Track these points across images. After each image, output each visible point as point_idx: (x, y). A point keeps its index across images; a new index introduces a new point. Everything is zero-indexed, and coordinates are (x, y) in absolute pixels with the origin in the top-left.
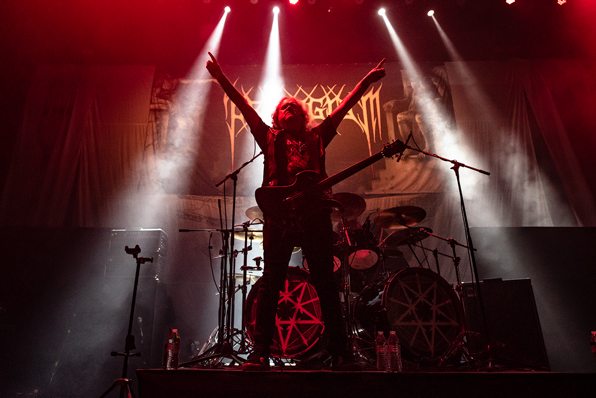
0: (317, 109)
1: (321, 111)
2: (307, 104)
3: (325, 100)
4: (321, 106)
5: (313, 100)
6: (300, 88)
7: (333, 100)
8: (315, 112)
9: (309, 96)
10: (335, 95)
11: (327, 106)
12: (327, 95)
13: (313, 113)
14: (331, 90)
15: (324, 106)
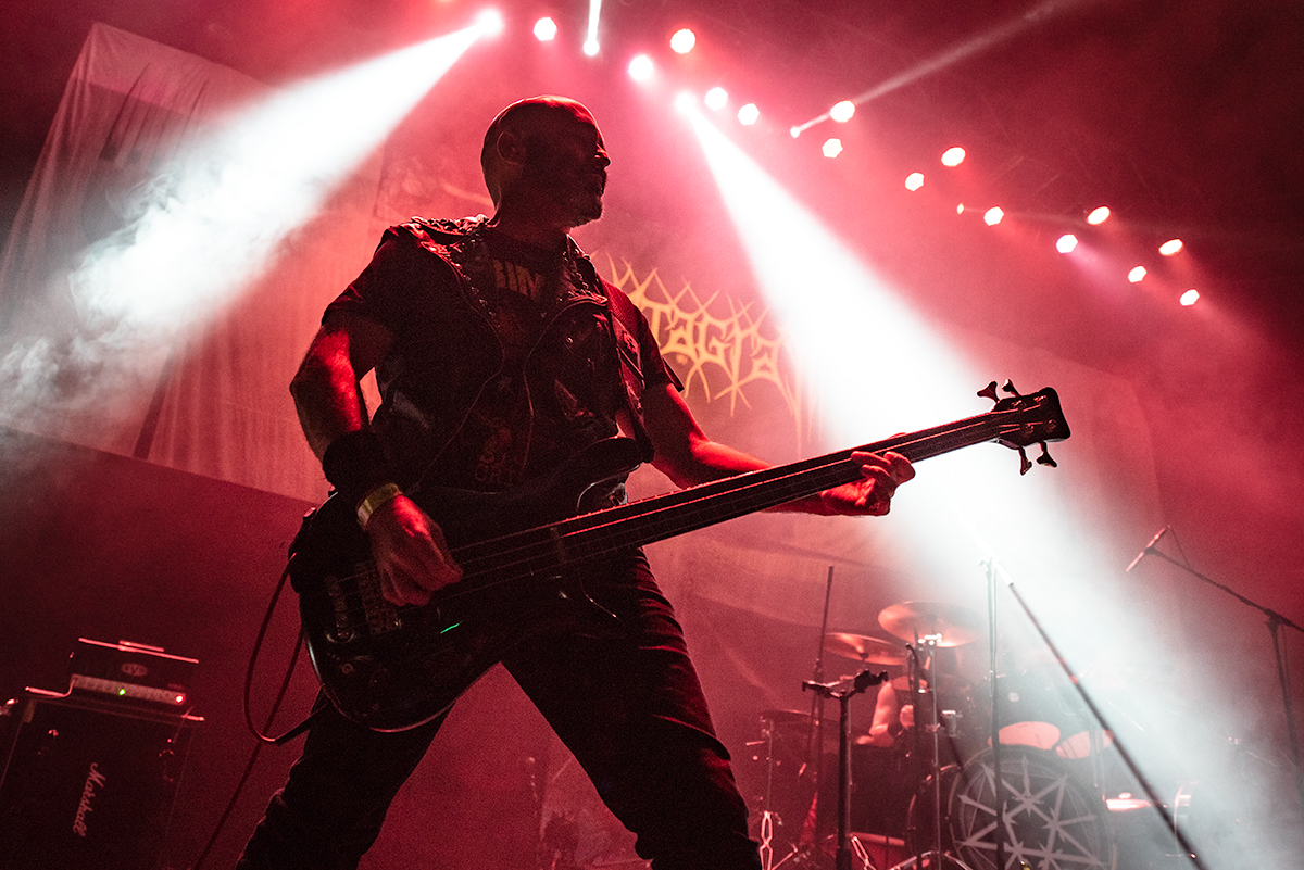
0: (714, 342)
1: (720, 347)
2: (697, 324)
3: (730, 327)
4: (723, 337)
5: (708, 319)
6: (688, 287)
7: (747, 332)
8: (710, 346)
9: (702, 309)
10: (750, 322)
11: (732, 341)
12: (735, 319)
13: (707, 346)
14: (744, 311)
15: (728, 339)
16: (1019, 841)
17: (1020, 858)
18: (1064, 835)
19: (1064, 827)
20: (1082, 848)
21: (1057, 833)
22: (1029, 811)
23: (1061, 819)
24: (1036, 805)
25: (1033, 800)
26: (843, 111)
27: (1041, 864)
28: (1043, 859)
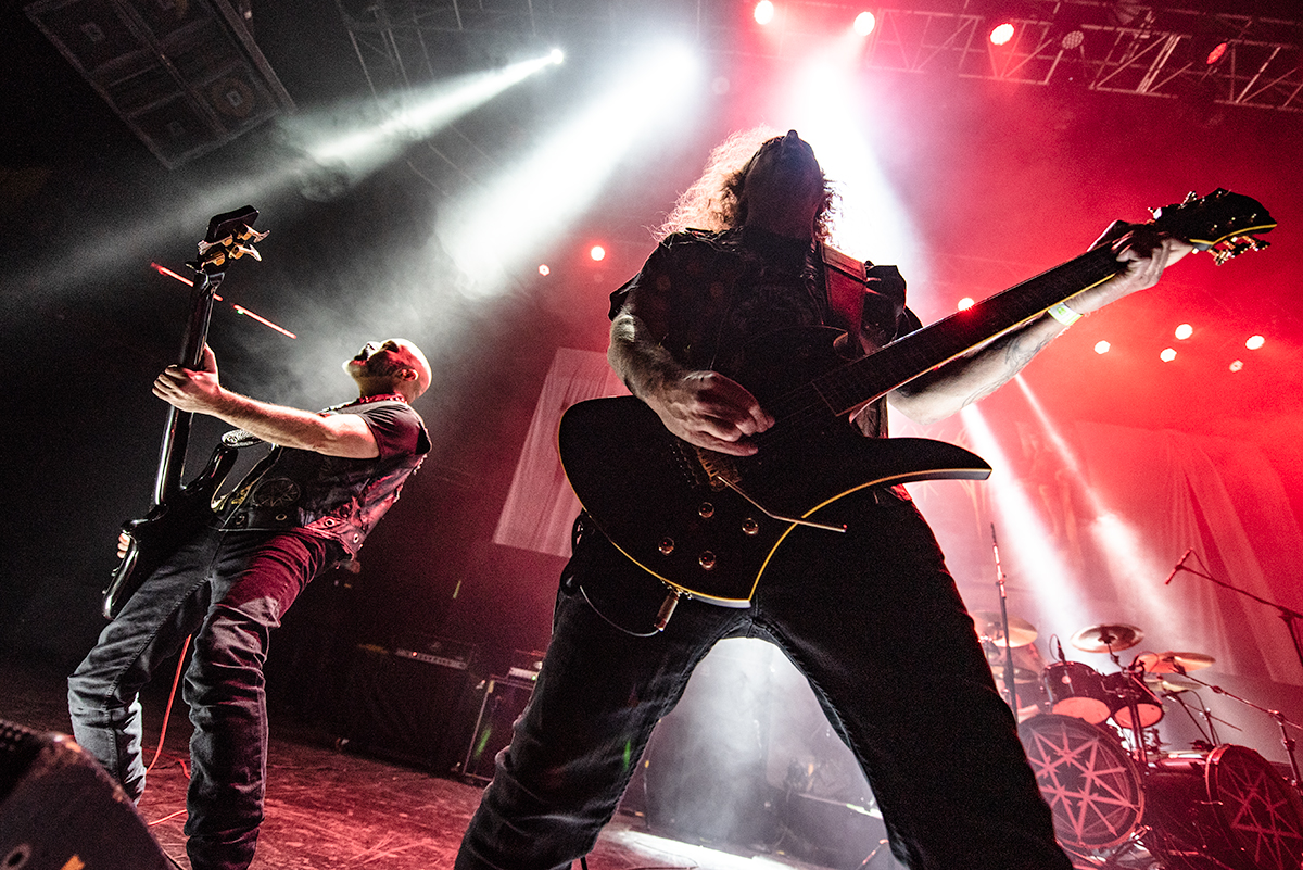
16: (1061, 785)
17: (1064, 799)
18: (1098, 782)
19: (1099, 777)
20: (1116, 794)
21: (1093, 781)
22: (1069, 764)
23: (1095, 770)
24: (1073, 758)
25: (1072, 755)
26: (1184, 332)
27: (1080, 803)
28: (1081, 799)
